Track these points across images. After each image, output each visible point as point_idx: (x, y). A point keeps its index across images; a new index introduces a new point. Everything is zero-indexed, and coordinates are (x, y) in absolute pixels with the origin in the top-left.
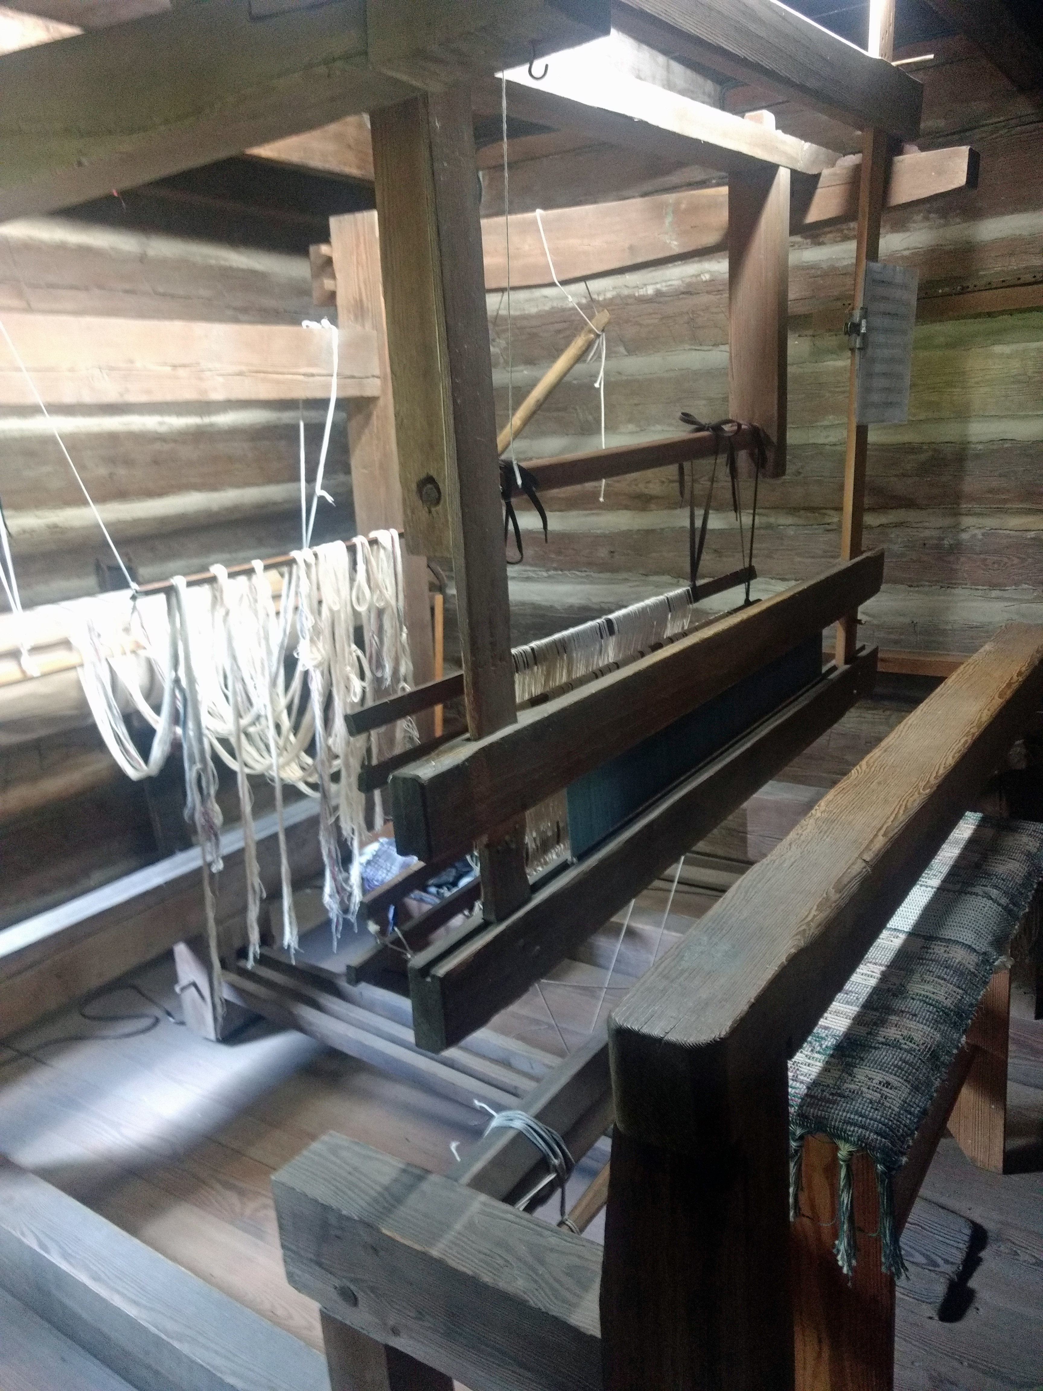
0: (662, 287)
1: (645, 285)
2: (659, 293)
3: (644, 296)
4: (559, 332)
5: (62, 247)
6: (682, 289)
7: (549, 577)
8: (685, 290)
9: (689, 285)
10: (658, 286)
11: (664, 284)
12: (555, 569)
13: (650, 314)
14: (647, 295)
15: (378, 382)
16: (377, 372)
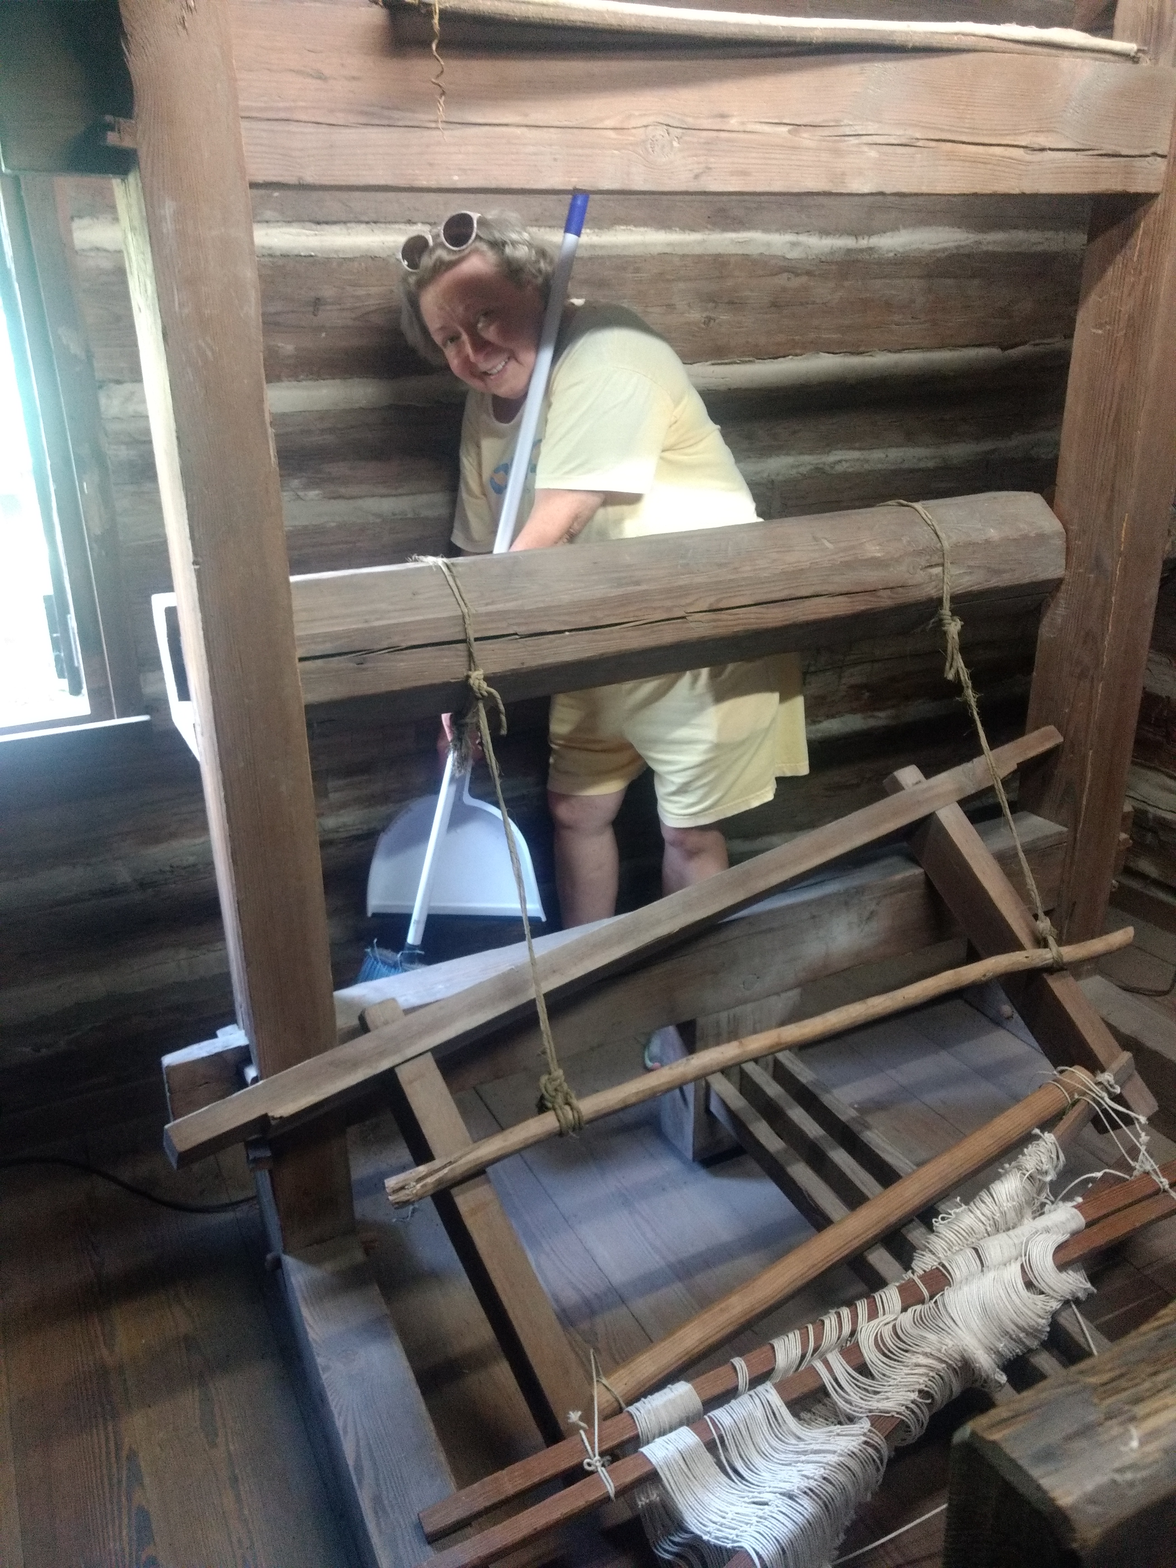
15: (1161, 165)
16: (1163, 149)
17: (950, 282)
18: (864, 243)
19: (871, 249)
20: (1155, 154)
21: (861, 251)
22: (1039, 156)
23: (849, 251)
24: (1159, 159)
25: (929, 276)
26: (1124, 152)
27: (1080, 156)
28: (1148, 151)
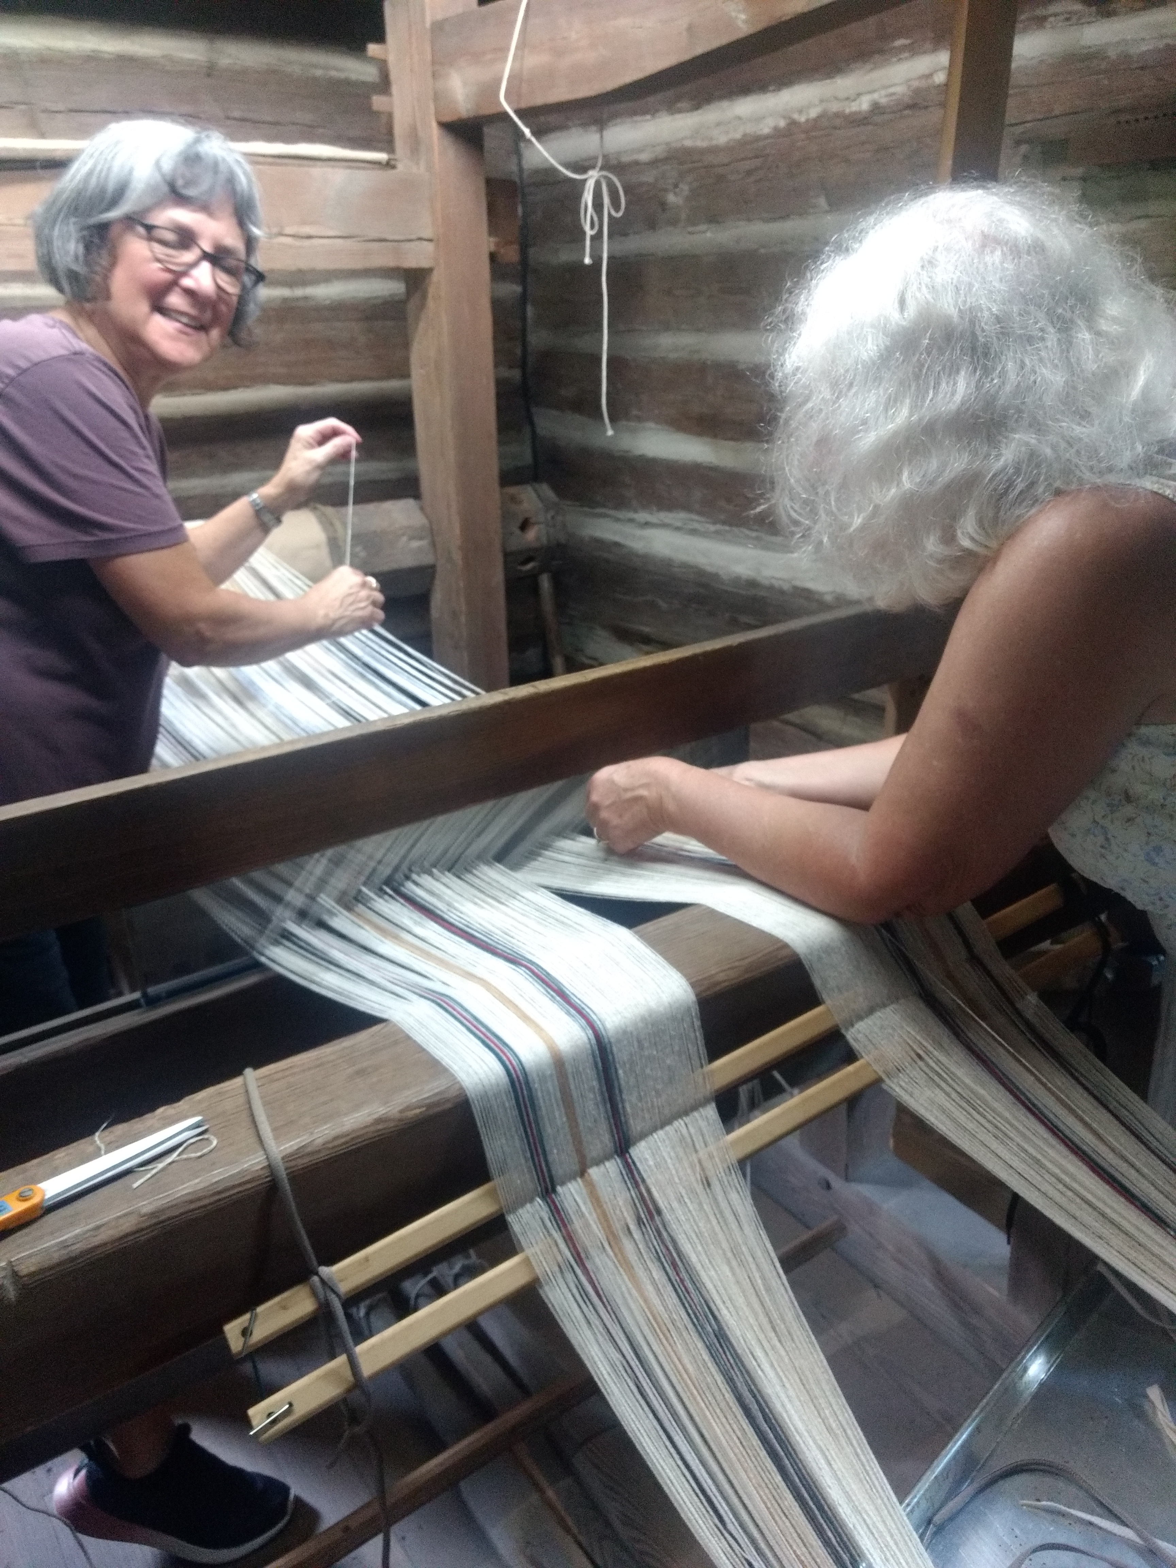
0: (881, 97)
1: (859, 95)
2: (876, 108)
3: (855, 113)
4: (749, 173)
5: (92, 59)
6: (907, 100)
7: (717, 532)
8: (910, 102)
9: (917, 92)
10: (876, 96)
11: (883, 92)
12: (724, 523)
13: (863, 143)
14: (860, 112)
15: (430, 247)
16: (428, 233)
17: (390, 323)
18: (299, 292)
19: (306, 298)
20: (420, 239)
21: (298, 299)
22: (307, 243)
23: (285, 300)
24: (426, 243)
25: (367, 318)
26: (390, 237)
27: (349, 242)
28: (413, 237)
